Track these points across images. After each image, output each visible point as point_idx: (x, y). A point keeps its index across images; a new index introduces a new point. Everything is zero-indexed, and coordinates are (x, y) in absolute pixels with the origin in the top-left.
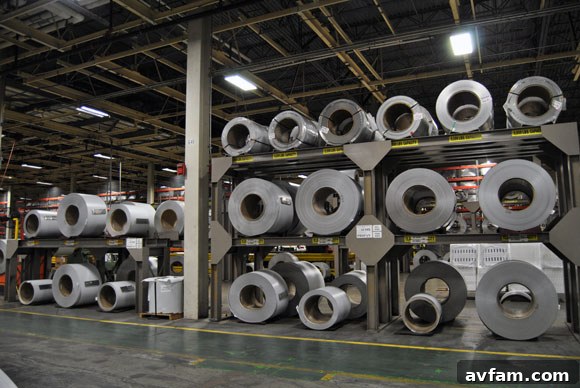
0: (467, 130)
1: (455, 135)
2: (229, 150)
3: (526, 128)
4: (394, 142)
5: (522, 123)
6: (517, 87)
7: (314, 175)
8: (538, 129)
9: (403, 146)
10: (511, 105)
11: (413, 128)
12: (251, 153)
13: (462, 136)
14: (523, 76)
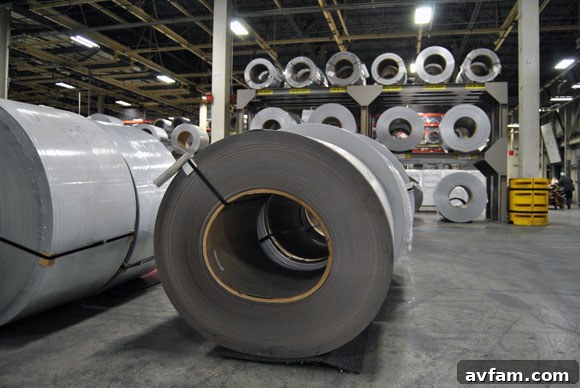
0: (436, 82)
1: (428, 85)
2: (251, 84)
3: (475, 84)
4: (385, 86)
5: (473, 80)
6: (471, 55)
7: (319, 109)
8: (483, 85)
9: (391, 90)
10: (466, 67)
11: (398, 77)
12: (270, 88)
13: (432, 85)
14: (476, 48)
